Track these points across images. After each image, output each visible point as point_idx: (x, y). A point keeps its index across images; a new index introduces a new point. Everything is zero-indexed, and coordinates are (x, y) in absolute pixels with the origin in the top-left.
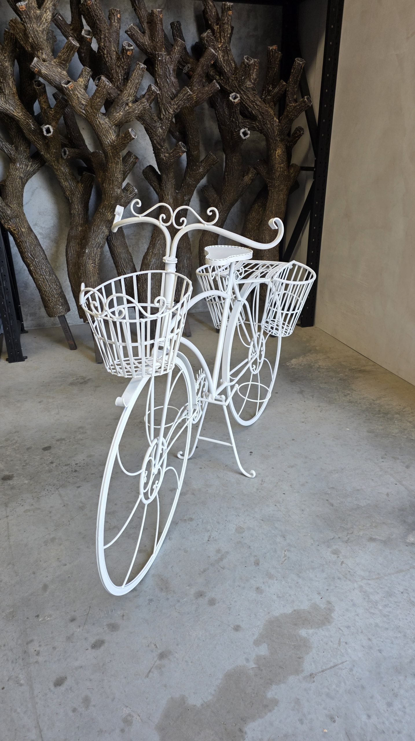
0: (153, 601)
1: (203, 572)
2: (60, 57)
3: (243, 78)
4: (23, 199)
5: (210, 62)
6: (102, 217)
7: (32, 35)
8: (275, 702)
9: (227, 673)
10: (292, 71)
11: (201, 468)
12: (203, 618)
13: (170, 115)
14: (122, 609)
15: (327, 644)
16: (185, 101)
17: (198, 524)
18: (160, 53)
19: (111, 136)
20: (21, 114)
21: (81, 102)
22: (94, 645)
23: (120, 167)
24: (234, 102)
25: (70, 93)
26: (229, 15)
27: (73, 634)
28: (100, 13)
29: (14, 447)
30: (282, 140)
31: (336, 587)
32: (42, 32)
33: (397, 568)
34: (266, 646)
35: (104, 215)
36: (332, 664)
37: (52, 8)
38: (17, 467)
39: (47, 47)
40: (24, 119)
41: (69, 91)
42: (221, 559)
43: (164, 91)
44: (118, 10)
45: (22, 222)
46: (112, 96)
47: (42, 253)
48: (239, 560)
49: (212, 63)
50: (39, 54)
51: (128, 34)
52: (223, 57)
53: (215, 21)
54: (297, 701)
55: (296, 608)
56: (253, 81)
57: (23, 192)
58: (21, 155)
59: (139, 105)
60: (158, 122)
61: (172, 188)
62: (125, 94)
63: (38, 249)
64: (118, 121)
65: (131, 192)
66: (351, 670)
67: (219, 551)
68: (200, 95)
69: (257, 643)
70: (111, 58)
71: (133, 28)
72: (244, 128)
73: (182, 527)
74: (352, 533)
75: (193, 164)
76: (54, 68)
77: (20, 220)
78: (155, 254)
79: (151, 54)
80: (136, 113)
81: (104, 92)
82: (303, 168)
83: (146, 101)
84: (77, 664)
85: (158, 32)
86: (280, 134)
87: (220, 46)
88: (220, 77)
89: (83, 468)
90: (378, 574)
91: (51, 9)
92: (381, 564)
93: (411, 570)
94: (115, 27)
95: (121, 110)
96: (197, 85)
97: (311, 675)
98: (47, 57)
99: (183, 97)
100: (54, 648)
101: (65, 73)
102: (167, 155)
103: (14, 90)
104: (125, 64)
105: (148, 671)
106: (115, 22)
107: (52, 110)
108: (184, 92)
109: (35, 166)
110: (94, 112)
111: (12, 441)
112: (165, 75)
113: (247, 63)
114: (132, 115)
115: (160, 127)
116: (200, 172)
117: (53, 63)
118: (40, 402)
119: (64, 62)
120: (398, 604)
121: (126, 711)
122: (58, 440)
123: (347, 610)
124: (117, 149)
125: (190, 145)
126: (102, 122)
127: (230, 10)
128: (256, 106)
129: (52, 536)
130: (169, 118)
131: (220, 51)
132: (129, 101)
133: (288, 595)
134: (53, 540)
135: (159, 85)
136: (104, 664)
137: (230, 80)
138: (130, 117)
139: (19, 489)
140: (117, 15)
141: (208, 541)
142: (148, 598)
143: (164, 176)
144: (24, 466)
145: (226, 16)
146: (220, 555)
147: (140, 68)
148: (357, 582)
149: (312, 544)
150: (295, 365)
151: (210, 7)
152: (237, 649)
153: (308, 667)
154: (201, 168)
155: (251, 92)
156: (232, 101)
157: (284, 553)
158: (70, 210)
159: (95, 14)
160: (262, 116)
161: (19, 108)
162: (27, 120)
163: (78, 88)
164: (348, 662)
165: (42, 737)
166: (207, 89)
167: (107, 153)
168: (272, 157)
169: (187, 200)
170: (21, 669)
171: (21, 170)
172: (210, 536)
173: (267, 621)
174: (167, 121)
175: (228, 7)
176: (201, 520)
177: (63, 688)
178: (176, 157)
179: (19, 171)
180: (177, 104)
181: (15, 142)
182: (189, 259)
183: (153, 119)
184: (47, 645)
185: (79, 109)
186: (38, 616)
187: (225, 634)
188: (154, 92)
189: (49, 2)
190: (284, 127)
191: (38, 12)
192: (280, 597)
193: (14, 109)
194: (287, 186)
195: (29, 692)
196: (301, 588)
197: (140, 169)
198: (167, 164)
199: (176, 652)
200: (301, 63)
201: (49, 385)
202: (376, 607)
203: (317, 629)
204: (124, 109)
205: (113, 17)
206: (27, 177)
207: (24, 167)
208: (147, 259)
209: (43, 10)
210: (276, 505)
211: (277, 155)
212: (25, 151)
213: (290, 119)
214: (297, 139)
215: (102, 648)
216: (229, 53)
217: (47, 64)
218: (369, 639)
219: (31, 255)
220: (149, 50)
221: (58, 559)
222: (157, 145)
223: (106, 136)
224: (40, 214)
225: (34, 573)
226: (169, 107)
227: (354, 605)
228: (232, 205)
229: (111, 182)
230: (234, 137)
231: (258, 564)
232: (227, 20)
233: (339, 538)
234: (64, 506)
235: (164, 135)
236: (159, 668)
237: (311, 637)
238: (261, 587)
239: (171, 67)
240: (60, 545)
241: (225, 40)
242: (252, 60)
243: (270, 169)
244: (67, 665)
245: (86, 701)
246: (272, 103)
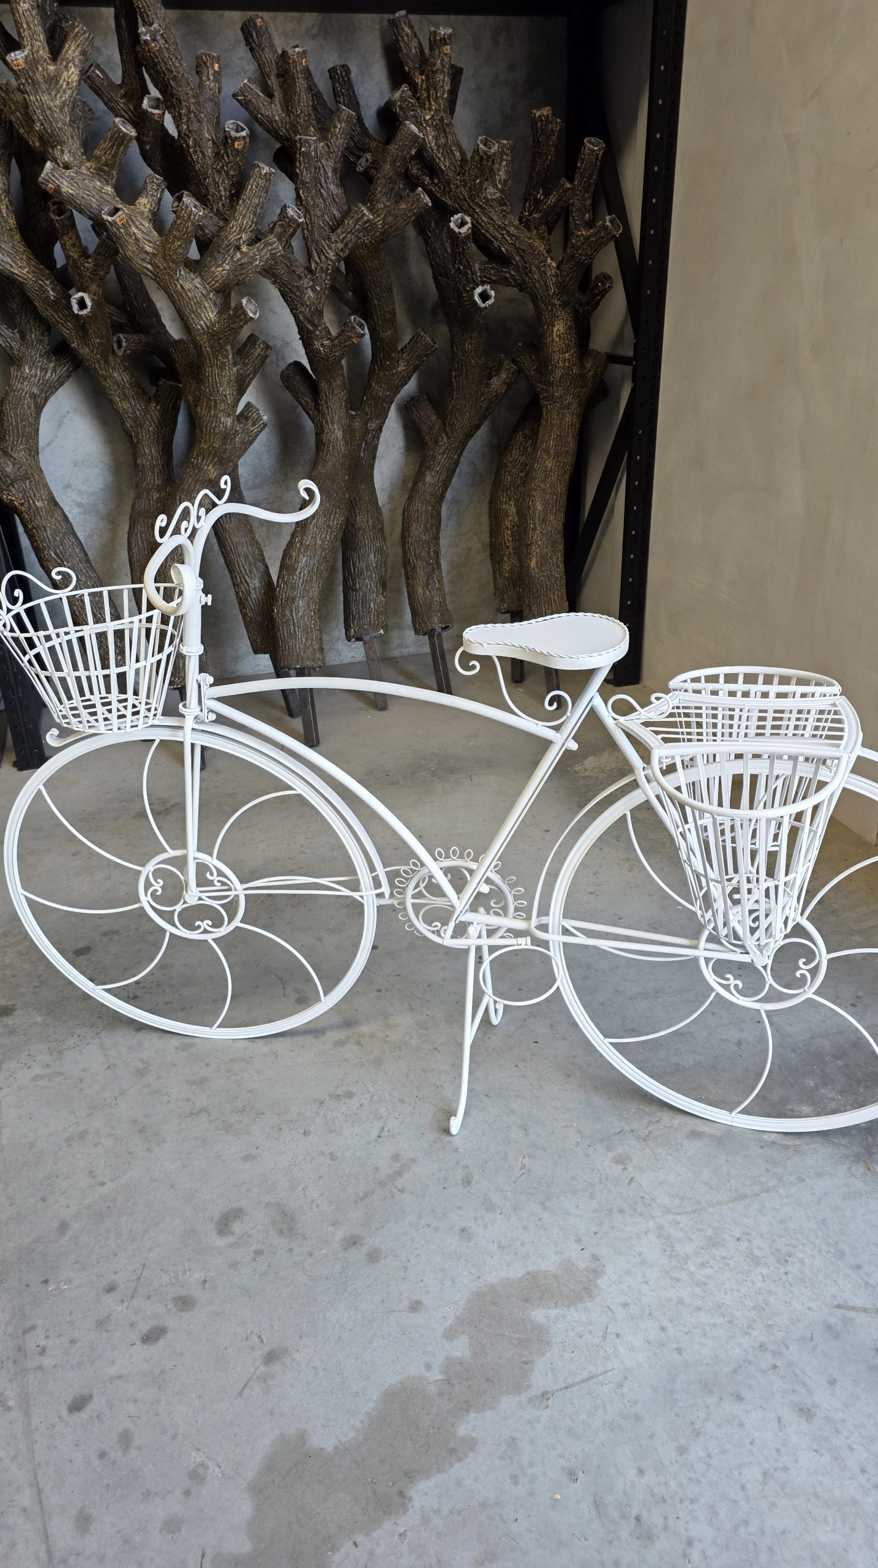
0: (263, 1254)
1: (362, 1199)
2: (98, 158)
3: (478, 181)
4: (38, 440)
5: (408, 152)
6: (196, 475)
7: (41, 117)
8: (471, 1444)
9: (387, 1389)
10: (579, 165)
11: (379, 991)
12: (354, 1286)
13: (330, 263)
14: (204, 1269)
15: (581, 1337)
16: (359, 233)
17: (362, 1105)
18: (304, 137)
19: (208, 313)
20: (26, 270)
21: (142, 248)
22: (147, 1336)
23: (228, 374)
24: (460, 233)
25: (120, 232)
26: (445, 54)
27: (109, 1316)
28: (178, 65)
29: (20, 948)
30: (564, 305)
31: (613, 1228)
32: (61, 109)
33: (736, 1191)
34: (467, 1340)
35: (200, 469)
36: (585, 1375)
37: (80, 60)
38: (23, 990)
39: (72, 137)
40: (34, 279)
41: (118, 229)
42: (399, 1173)
43: (316, 215)
44: (215, 54)
45: (36, 488)
46: (207, 231)
47: (77, 551)
48: (433, 1175)
49: (413, 153)
50: (57, 154)
51: (238, 100)
52: (436, 139)
53: (417, 65)
54: (512, 1443)
55: (528, 1270)
56: (500, 186)
57: (39, 424)
58: (33, 348)
59: (263, 249)
60: (306, 277)
61: (340, 408)
62: (233, 227)
63: (69, 541)
64: (221, 282)
65: (254, 422)
66: (620, 1385)
67: (396, 1158)
68: (390, 219)
69: (450, 1335)
70: (203, 155)
71: (249, 86)
72: (483, 286)
73: (331, 1111)
74: (659, 1121)
75: (384, 355)
76: (86, 182)
77: (33, 483)
78: (307, 547)
79: (288, 140)
80: (257, 265)
81: (187, 228)
82: (613, 358)
83: (275, 239)
84: (112, 1371)
85: (300, 95)
86: (559, 293)
87: (428, 117)
88: (432, 178)
89: (150, 990)
90: (698, 1202)
91: (77, 62)
92: (705, 1184)
93: (761, 1195)
94: (210, 90)
95: (225, 261)
96: (383, 199)
97: (543, 1395)
98: (71, 159)
99: (355, 227)
100: (73, 1342)
101: (109, 189)
102: (326, 342)
103: (12, 222)
104: (232, 167)
105: (243, 1385)
106: (209, 79)
107: (90, 260)
108: (356, 217)
109: (62, 370)
110: (170, 268)
111: (15, 936)
112: (316, 183)
113: (485, 153)
114: (248, 270)
115: (310, 287)
116: (400, 372)
117: (84, 171)
118: (74, 854)
119: (106, 169)
120: (726, 1261)
121: (197, 1458)
122: (105, 934)
123: (628, 1272)
124: (221, 339)
125: (375, 318)
126: (187, 286)
127: (447, 45)
128: (507, 238)
129: (82, 1128)
130: (328, 269)
131: (428, 128)
132: (242, 241)
133: (519, 1243)
134: (83, 1135)
135: (304, 203)
136: (162, 1372)
137: (452, 186)
138: (244, 274)
139: (25, 1034)
140: (212, 65)
141: (379, 1137)
142: (254, 1247)
143: (323, 384)
144: (36, 987)
145: (439, 56)
146: (398, 1165)
147: (261, 174)
148: (654, 1218)
149: (578, 1143)
150: (592, 770)
151: (406, 38)
152: (411, 1346)
153: (540, 1379)
154: (402, 364)
155: (497, 209)
156: (455, 232)
157: (522, 1162)
158: (135, 456)
159: (167, 69)
160: (521, 256)
161: (22, 259)
162: (40, 282)
163: (138, 220)
164: (616, 1372)
165: (41, 1502)
166: (403, 206)
167: (201, 346)
168: (546, 338)
169: (374, 430)
170: (10, 1380)
171: (33, 379)
172: (383, 1128)
173: (473, 1292)
174: (324, 275)
175: (441, 39)
176: (368, 1096)
177: (84, 1415)
178: (345, 346)
179: (29, 382)
180: (342, 241)
181: (20, 323)
182: (380, 551)
183: (294, 271)
184: (60, 1336)
185: (140, 262)
186: (46, 1282)
187: (391, 1317)
188: (292, 220)
189: (73, 48)
190: (568, 279)
191: (52, 68)
192: (503, 1247)
193: (13, 261)
194: (578, 396)
195: (23, 1423)
196: (545, 1229)
197: (276, 367)
198: (328, 361)
199: (298, 1351)
200: (596, 148)
201: (94, 818)
202: (684, 1267)
203: (565, 1309)
204: (232, 257)
205: (205, 70)
206: (46, 392)
207: (38, 373)
208: (291, 557)
209: (61, 64)
210: (516, 1066)
211: (555, 334)
212: (40, 341)
213: (578, 262)
214: (598, 298)
215: (162, 1342)
216: (448, 131)
217: (72, 174)
218: (663, 1329)
219: (56, 554)
220: (283, 132)
221: (91, 1172)
222: (306, 323)
223: (198, 313)
224: (76, 465)
225: (43, 1200)
226: (326, 246)
227: (642, 1263)
228: (469, 436)
229: (212, 403)
230: (464, 301)
231: (469, 1183)
232: (441, 64)
233: (632, 1131)
234: (109, 1067)
235: (320, 303)
236: (264, 1379)
237: (554, 1322)
238: (470, 1227)
239: (329, 166)
240: (96, 1145)
241: (439, 105)
242: (494, 144)
243: (544, 364)
244: (94, 1372)
245: (125, 1439)
246: (543, 227)
